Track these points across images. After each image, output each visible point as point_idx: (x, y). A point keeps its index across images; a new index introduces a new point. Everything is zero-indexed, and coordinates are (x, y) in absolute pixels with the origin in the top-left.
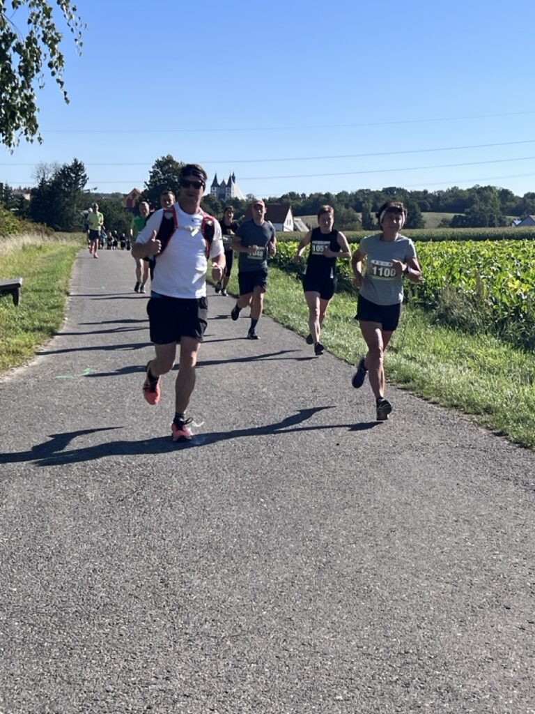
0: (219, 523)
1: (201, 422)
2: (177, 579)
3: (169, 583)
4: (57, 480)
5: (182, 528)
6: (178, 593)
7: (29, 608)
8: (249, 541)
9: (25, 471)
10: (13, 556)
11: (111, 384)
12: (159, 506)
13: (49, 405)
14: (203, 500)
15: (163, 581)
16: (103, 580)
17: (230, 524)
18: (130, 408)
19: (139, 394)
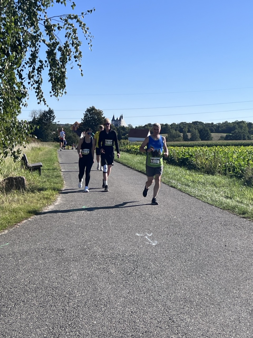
0: (185, 288)
1: (151, 233)
2: (177, 318)
3: (174, 320)
4: (92, 263)
5: (167, 289)
6: (182, 326)
7: (106, 333)
8: (206, 297)
9: (74, 258)
10: (86, 303)
11: (98, 214)
12: (150, 277)
13: (72, 225)
14: (171, 274)
15: (171, 319)
16: (139, 318)
17: (191, 287)
18: (112, 226)
19: (114, 219)
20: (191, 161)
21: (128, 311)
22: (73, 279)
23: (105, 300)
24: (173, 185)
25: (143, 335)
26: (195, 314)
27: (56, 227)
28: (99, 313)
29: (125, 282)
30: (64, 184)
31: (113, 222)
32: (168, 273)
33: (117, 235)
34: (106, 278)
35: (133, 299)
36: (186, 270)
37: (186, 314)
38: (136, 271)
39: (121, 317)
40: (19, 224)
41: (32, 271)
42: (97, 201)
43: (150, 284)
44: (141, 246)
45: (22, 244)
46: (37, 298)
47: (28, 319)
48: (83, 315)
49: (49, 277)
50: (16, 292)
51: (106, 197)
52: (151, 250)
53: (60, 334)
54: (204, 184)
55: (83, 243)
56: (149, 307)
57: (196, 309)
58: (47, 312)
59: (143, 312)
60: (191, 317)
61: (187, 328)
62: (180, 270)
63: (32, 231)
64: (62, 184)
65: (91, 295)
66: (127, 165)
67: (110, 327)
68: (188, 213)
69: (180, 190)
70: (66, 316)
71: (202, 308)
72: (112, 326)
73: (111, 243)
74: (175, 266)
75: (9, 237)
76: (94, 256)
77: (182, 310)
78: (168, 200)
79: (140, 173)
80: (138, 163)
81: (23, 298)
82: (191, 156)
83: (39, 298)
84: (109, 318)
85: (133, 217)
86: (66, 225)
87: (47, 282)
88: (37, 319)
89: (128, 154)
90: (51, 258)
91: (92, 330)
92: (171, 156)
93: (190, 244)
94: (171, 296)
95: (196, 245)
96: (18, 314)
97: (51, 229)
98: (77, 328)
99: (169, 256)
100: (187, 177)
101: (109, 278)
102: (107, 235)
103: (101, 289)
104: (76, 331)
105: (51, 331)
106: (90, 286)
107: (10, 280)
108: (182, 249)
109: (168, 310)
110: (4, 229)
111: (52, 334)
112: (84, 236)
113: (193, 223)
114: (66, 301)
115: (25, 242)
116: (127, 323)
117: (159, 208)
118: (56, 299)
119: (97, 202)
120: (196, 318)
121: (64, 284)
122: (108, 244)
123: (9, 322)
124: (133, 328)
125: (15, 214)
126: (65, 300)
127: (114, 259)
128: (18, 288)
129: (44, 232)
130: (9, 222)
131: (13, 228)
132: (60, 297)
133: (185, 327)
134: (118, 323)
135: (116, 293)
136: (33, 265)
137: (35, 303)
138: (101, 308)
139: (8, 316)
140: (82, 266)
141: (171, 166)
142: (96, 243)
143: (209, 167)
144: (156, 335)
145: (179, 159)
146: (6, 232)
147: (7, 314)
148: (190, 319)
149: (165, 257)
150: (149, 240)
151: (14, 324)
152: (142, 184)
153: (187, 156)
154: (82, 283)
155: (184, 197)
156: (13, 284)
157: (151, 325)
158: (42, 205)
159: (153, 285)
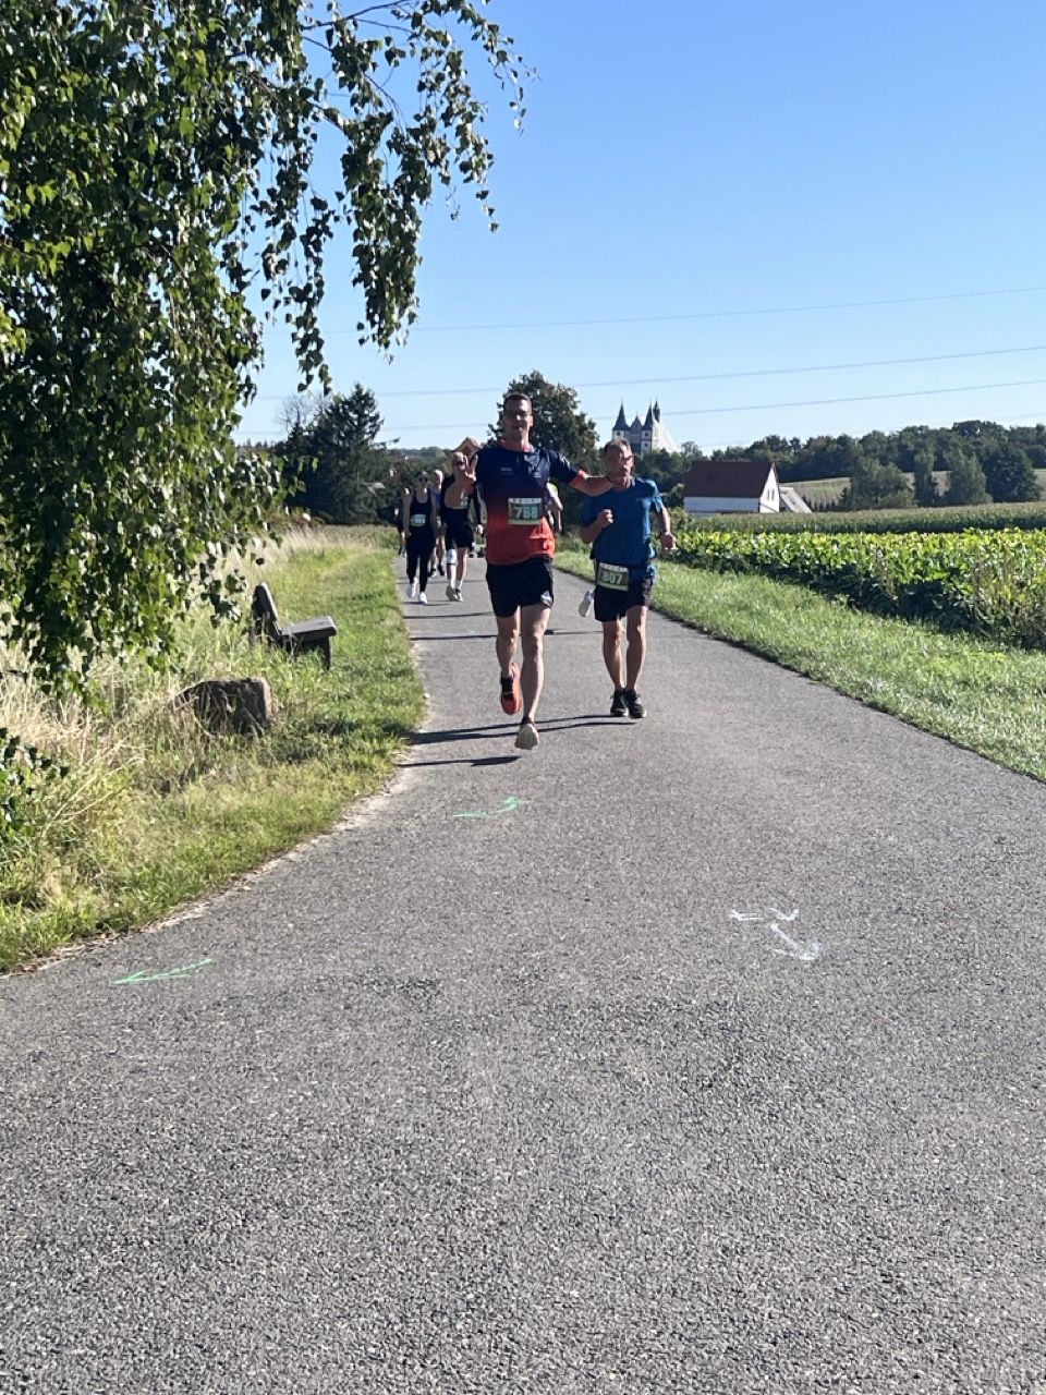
1: (792, 910)
2: (916, 1274)
3: (903, 1285)
4: (553, 1039)
5: (868, 1152)
6: (936, 1309)
7: (623, 1338)
8: (1034, 1185)
9: (479, 1018)
10: (537, 1212)
11: (570, 828)
12: (795, 1100)
13: (464, 877)
14: (882, 1087)
15: (889, 1279)
16: (755, 1273)
17: (971, 1143)
18: (631, 880)
19: (636, 850)
20: (955, 594)
21: (710, 1246)
22: (479, 1109)
23: (613, 1196)
24: (880, 699)
25: (774, 1349)
26: (992, 1257)
27: (402, 889)
28: (589, 1255)
29: (690, 1120)
30: (427, 703)
31: (632, 864)
32: (871, 1081)
33: (649, 921)
34: (614, 1105)
35: (726, 1191)
36: (946, 1065)
37: (952, 1260)
38: (736, 1071)
39: (683, 1271)
40: (249, 877)
41: (310, 1074)
42: (564, 773)
43: (799, 1130)
44: (755, 965)
45: (266, 959)
46: (336, 1188)
47: (302, 1279)
48: (524, 1260)
49: (381, 1101)
50: (248, 1164)
51: (603, 757)
52: (794, 984)
53: (431, 1345)
54: (1012, 691)
55: (513, 955)
56: (796, 1227)
57: (995, 1235)
58: (376, 1250)
59: (772, 1250)
60: (976, 1271)
61: (962, 1316)
62: (923, 1066)
63: (305, 903)
64: (418, 706)
65: (554, 1177)
66: (682, 616)
67: (637, 1314)
68: (948, 821)
69: (909, 720)
70: (453, 1266)
71: (1018, 1233)
72: (645, 1307)
73: (627, 952)
74: (900, 1049)
75: (213, 932)
76: (559, 1010)
77: (935, 1243)
78: (860, 765)
79: (737, 650)
80: (731, 607)
81: (275, 1190)
82: (955, 571)
83: (343, 1188)
84: (632, 1276)
85: (715, 843)
86: (440, 879)
87: (371, 1120)
88: (335, 1279)
89: (686, 568)
90: (384, 1018)
91: (562, 1326)
92: (867, 574)
93: (960, 955)
94: (885, 1181)
95: (985, 957)
96: (261, 1258)
97: (379, 898)
98: (500, 1317)
99: (873, 1008)
100: (939, 662)
101: (623, 1103)
102: (611, 919)
103: (592, 1149)
104: (497, 1332)
105: (396, 1328)
106: (550, 1139)
107: (222, 1115)
108: (926, 975)
109: (877, 1241)
110: (190, 899)
111: (401, 1343)
112: (513, 922)
113: (970, 864)
114: (454, 1202)
115: (278, 952)
116: (705, 1298)
117: (824, 802)
118: (413, 1194)
119: (564, 778)
120: (997, 1274)
121: (442, 1131)
122: (616, 956)
123: (224, 1292)
124: (732, 1320)
125: (232, 835)
126: (447, 1197)
127: (641, 1024)
128: (255, 1147)
129: (352, 910)
130: (210, 870)
131: (228, 893)
132: (428, 1183)
133: (952, 1312)
134: (668, 1297)
135: (655, 1167)
136: (312, 1050)
137: (326, 1212)
138: (598, 1231)
139: (218, 1268)
140: (513, 1054)
141: (869, 619)
142: (566, 954)
143: (1032, 619)
144: (832, 1349)
145: (900, 588)
146: (200, 909)
147: (214, 1258)
148: (969, 1279)
149: (856, 1010)
150: (787, 938)
151: (246, 1300)
152: (747, 699)
153: (936, 576)
154: (513, 1125)
155: (926, 752)
156: (236, 1130)
157: (806, 1305)
158: (339, 795)
159: (808, 1134)
